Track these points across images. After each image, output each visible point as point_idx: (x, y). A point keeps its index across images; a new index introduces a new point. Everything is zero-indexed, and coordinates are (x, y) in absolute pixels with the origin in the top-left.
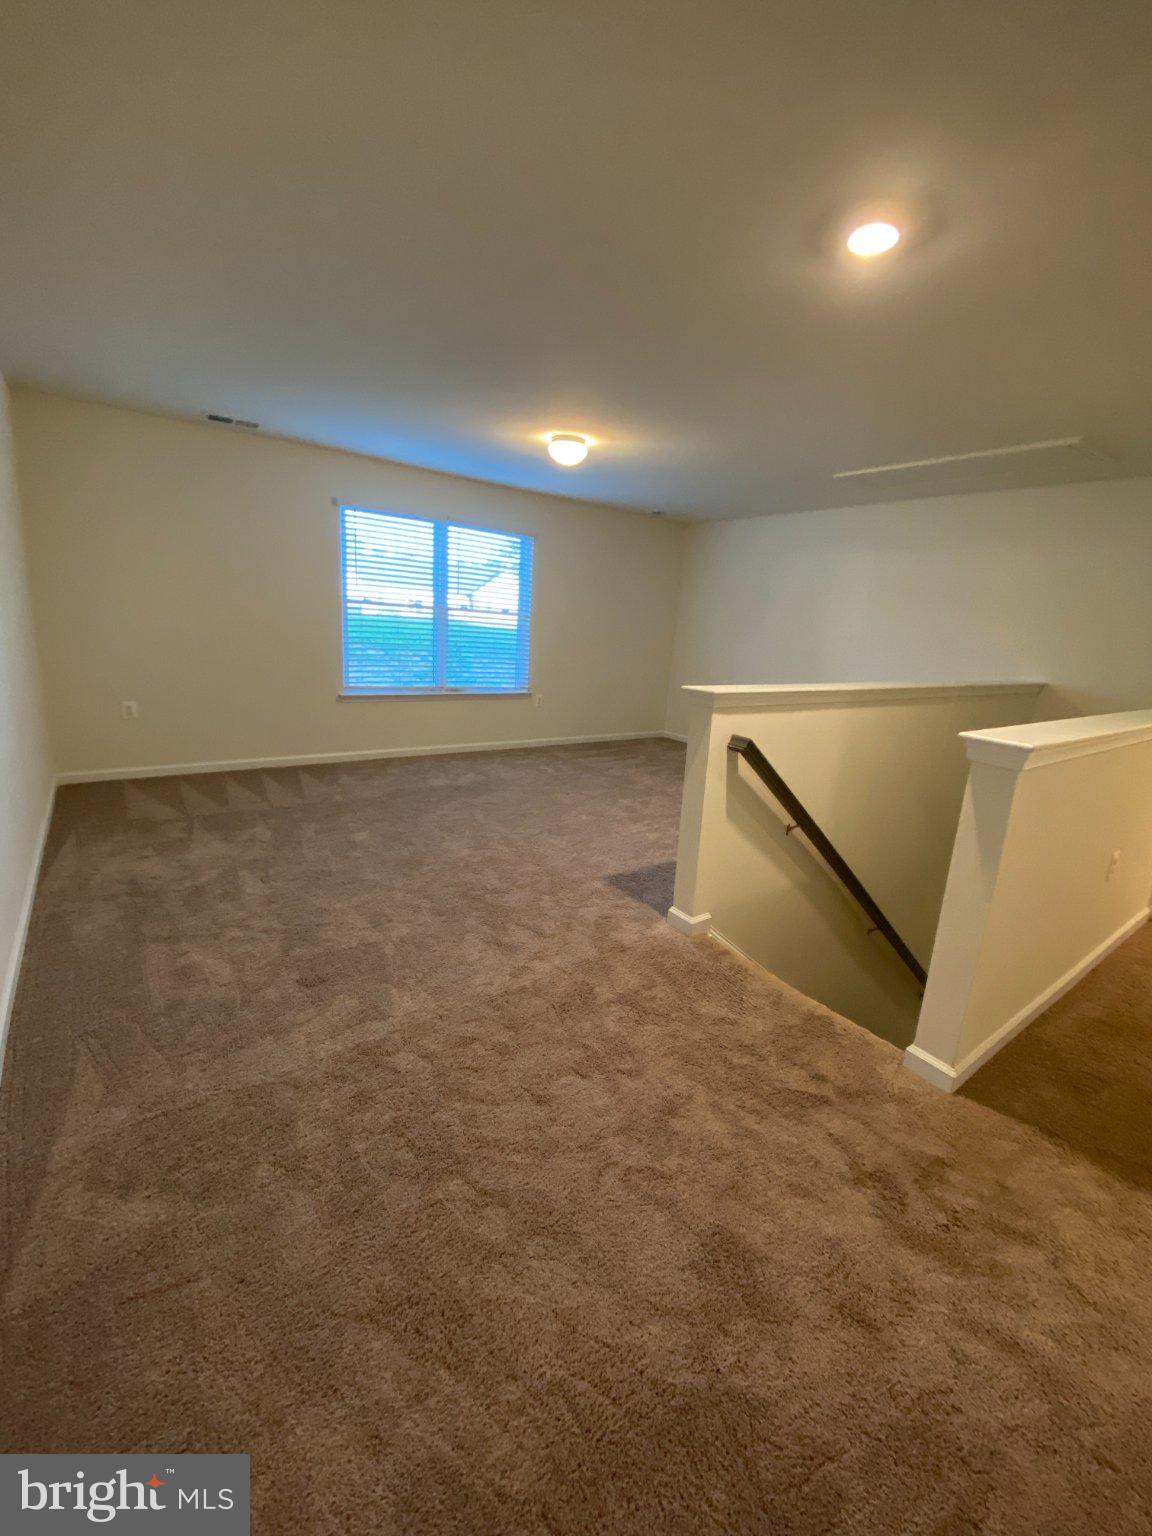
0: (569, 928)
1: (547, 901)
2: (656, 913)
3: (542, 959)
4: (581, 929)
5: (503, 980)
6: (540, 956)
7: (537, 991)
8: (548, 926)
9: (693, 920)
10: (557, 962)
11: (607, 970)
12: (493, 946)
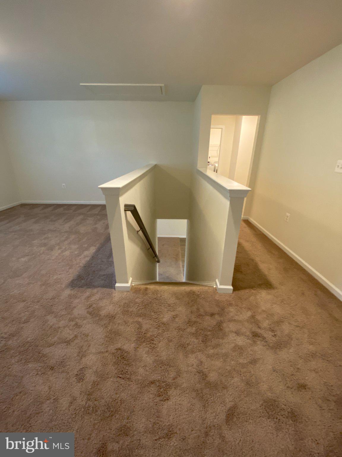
0: (77, 326)
1: (52, 320)
2: (108, 290)
3: (84, 356)
4: (85, 322)
5: (77, 389)
6: (82, 354)
7: (102, 377)
8: (67, 334)
9: (128, 285)
10: (94, 351)
11: (117, 333)
12: (49, 373)
